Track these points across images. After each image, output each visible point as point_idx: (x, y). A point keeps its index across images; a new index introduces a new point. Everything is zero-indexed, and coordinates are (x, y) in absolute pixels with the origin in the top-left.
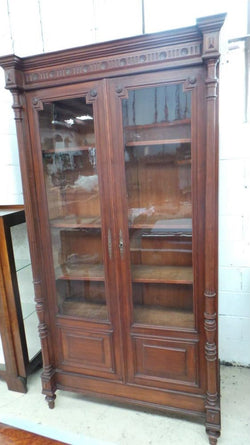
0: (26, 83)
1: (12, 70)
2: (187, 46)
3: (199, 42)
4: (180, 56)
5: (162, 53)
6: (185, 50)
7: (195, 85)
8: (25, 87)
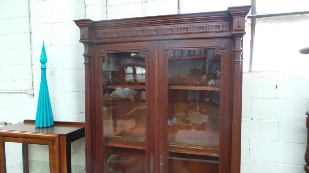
0: (96, 39)
1: (86, 30)
2: (220, 24)
3: (229, 22)
4: (214, 30)
5: (200, 27)
6: (218, 26)
7: (224, 51)
8: (94, 41)
